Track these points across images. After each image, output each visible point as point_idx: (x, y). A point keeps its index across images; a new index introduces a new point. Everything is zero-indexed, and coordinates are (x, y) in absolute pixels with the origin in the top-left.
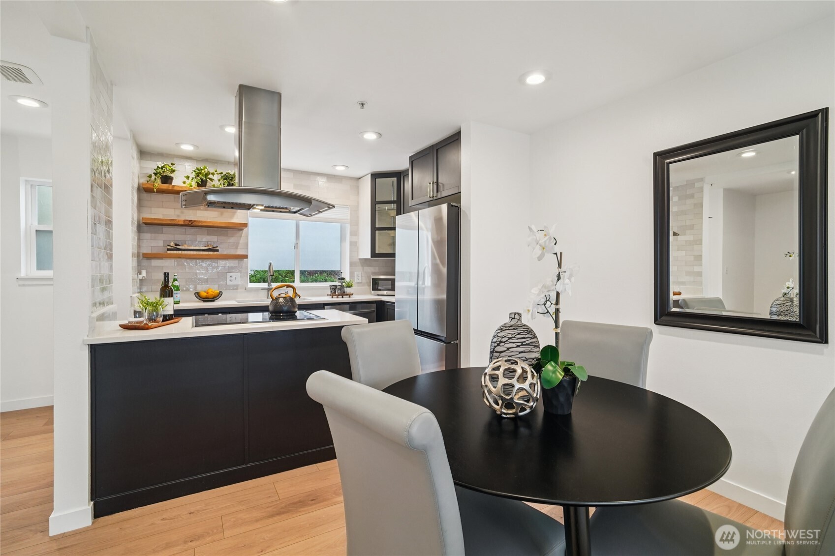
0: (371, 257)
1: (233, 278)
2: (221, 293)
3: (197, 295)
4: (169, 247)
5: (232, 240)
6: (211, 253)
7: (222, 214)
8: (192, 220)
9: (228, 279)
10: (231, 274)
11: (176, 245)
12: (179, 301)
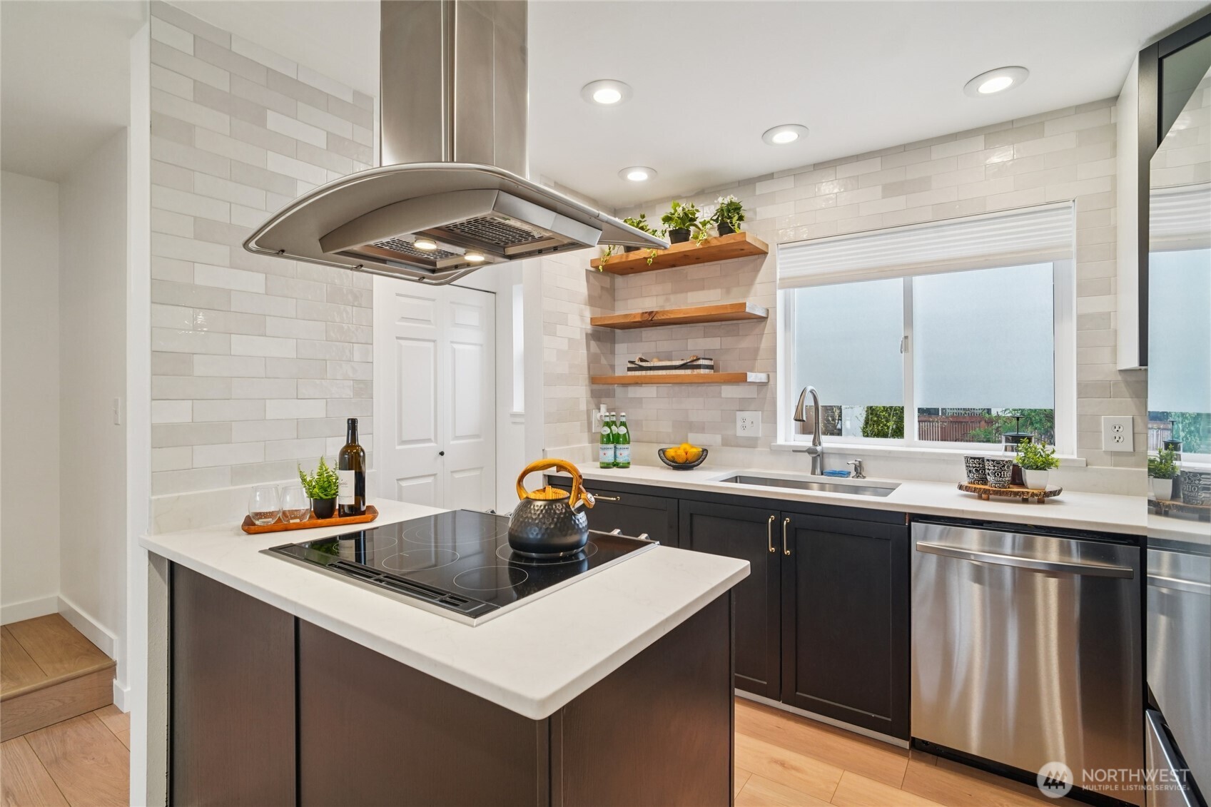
1: (748, 423)
2: (705, 453)
3: (662, 455)
4: (630, 365)
5: (746, 343)
6: (688, 372)
7: (728, 291)
8: (652, 312)
9: (739, 424)
10: (746, 414)
11: (641, 360)
12: (629, 463)
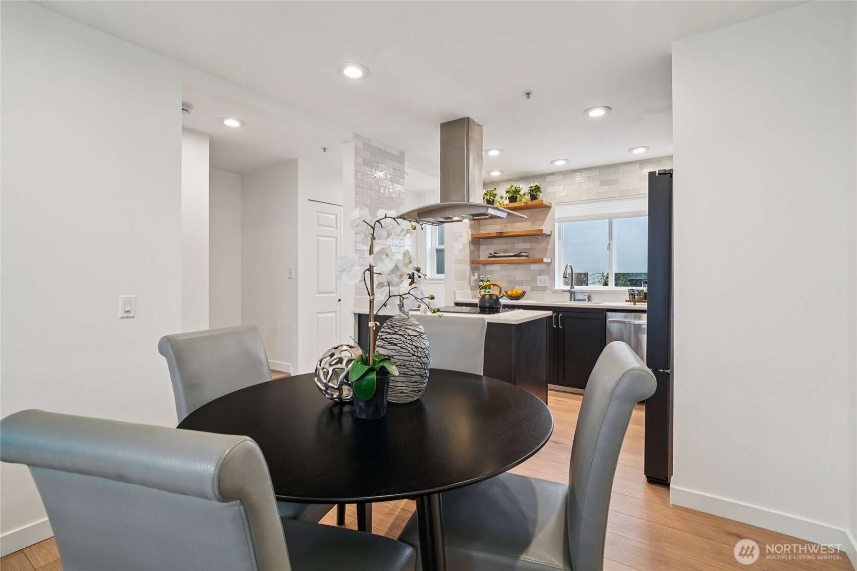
1: (542, 281)
2: (524, 294)
3: (506, 293)
4: (489, 255)
5: (542, 246)
6: (517, 258)
7: (534, 223)
8: (501, 232)
9: (538, 281)
10: (542, 277)
11: (495, 253)
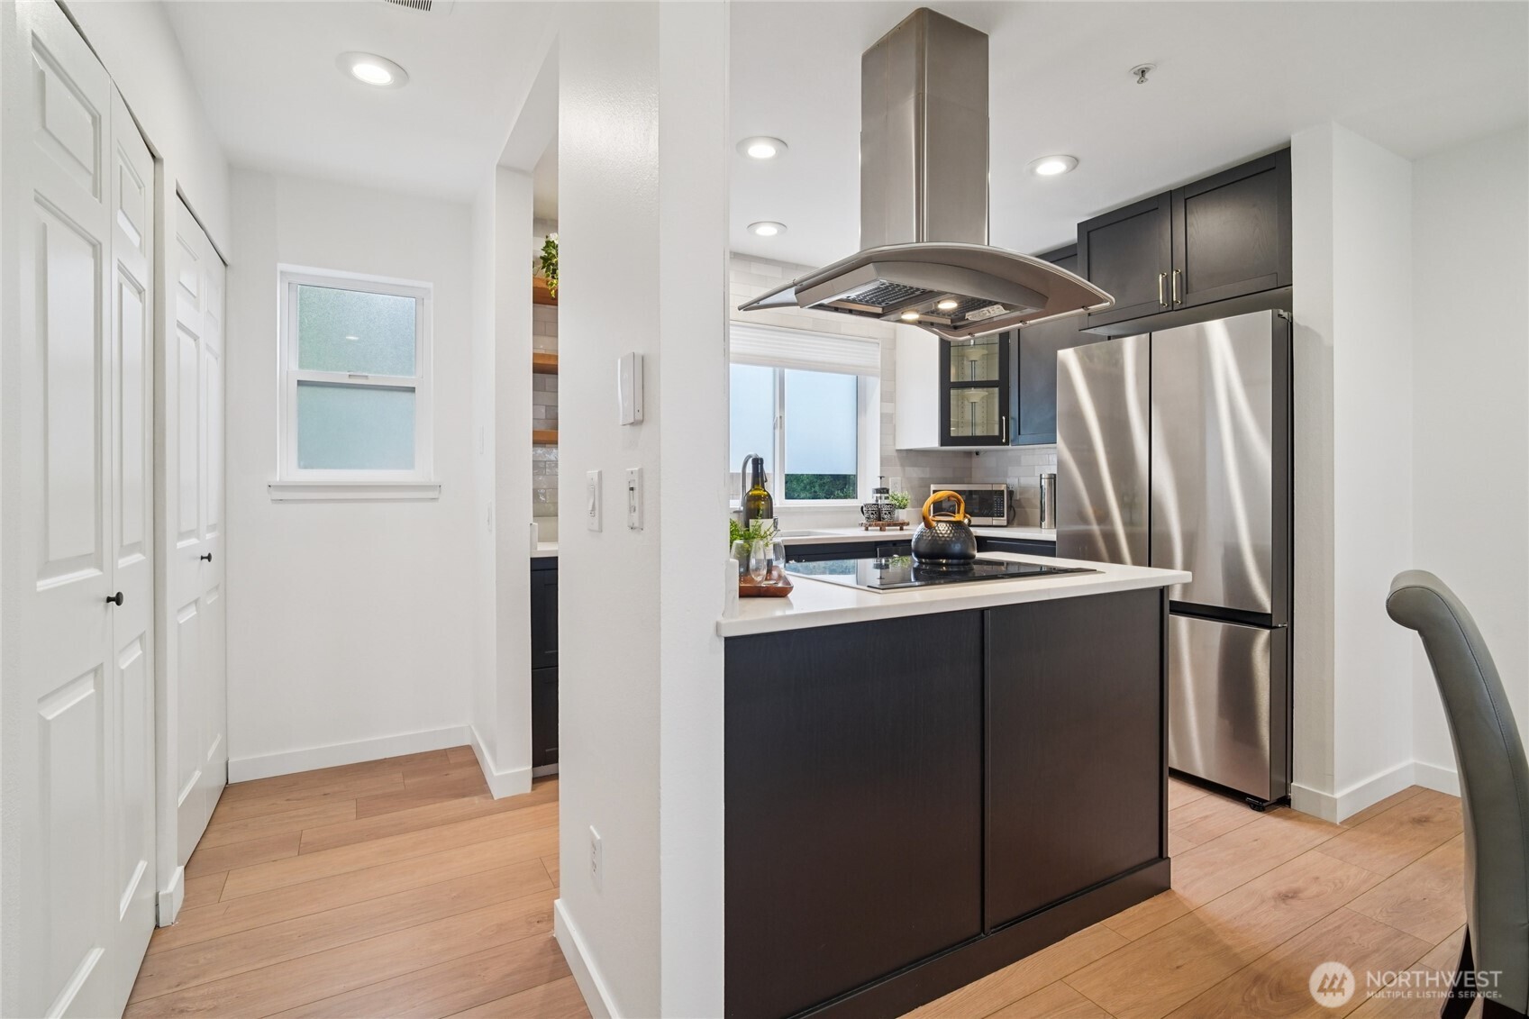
0: (942, 445)
